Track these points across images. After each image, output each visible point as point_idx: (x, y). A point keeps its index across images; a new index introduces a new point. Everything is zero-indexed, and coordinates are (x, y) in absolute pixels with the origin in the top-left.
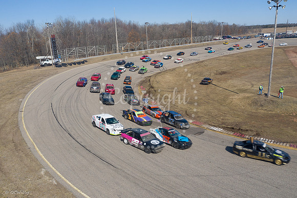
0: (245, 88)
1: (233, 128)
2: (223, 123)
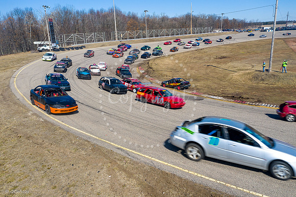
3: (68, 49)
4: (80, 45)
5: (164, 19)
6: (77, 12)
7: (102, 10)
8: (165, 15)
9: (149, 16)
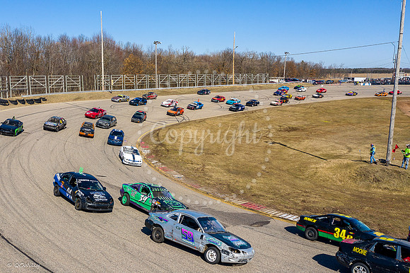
0: (338, 152)
2: (305, 208)
3: (15, 103)
4: (37, 96)
5: (186, 57)
6: (39, 40)
7: (81, 38)
8: (189, 51)
9: (161, 50)
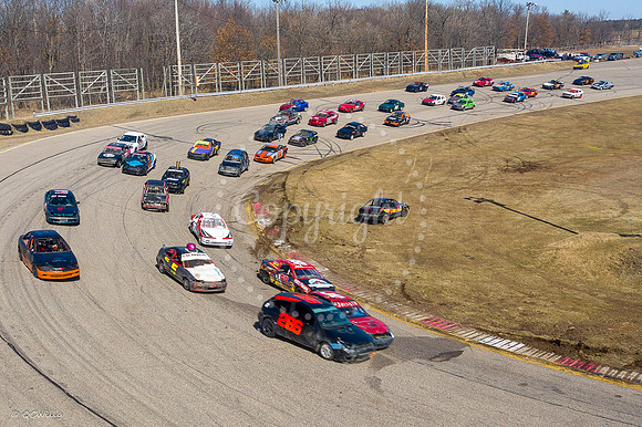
0: (600, 215)
1: (558, 342)
2: (525, 326)
3: (23, 128)
4: (62, 113)
